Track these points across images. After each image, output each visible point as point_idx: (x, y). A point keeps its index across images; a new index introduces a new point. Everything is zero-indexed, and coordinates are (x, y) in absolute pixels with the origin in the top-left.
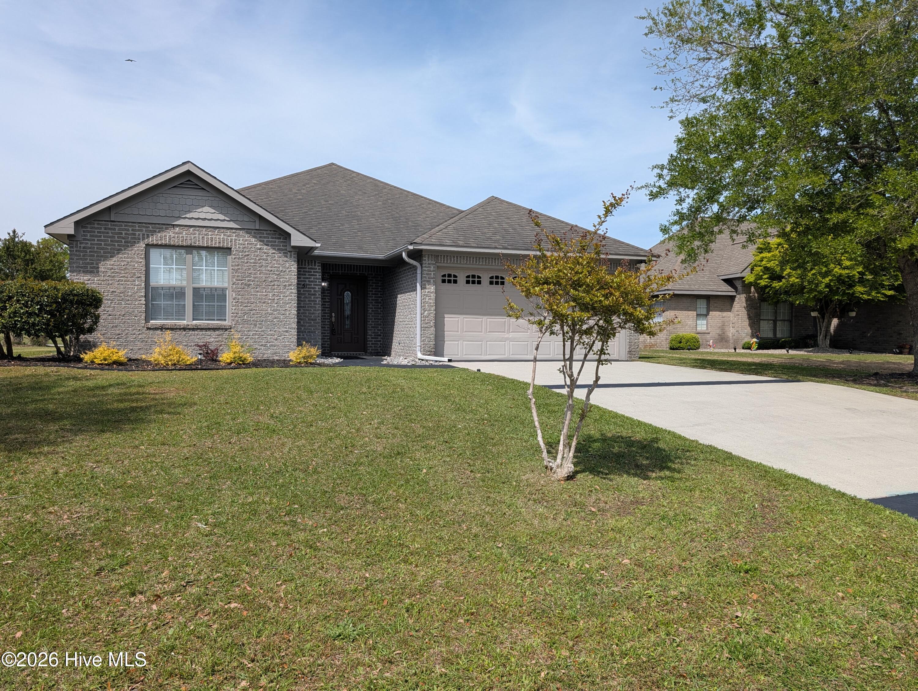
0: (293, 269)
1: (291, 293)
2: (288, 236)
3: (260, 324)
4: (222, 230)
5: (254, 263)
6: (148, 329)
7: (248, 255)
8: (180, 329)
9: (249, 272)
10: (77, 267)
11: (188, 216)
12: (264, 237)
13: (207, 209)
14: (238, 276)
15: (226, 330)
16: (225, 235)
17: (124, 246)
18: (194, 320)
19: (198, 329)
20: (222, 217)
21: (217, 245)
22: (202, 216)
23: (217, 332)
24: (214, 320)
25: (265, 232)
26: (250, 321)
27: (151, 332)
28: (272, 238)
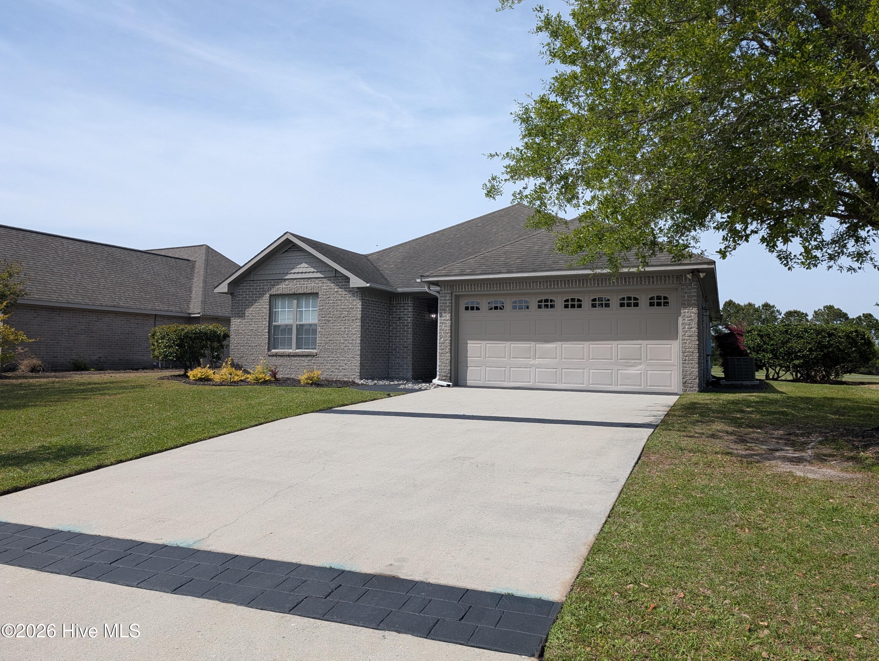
0: (358, 306)
1: (357, 325)
2: (347, 279)
3: (336, 352)
4: (313, 280)
5: (333, 303)
6: (269, 356)
7: (329, 297)
8: (286, 356)
9: (330, 310)
10: (235, 314)
11: (292, 272)
12: (340, 282)
13: (304, 265)
14: (322, 314)
15: (314, 356)
16: (315, 283)
17: (258, 297)
18: (297, 349)
19: (297, 356)
20: (312, 270)
21: (310, 292)
22: (301, 270)
23: (309, 358)
24: (309, 349)
25: (340, 278)
26: (329, 349)
27: (271, 358)
28: (345, 282)
